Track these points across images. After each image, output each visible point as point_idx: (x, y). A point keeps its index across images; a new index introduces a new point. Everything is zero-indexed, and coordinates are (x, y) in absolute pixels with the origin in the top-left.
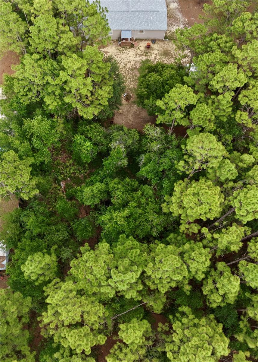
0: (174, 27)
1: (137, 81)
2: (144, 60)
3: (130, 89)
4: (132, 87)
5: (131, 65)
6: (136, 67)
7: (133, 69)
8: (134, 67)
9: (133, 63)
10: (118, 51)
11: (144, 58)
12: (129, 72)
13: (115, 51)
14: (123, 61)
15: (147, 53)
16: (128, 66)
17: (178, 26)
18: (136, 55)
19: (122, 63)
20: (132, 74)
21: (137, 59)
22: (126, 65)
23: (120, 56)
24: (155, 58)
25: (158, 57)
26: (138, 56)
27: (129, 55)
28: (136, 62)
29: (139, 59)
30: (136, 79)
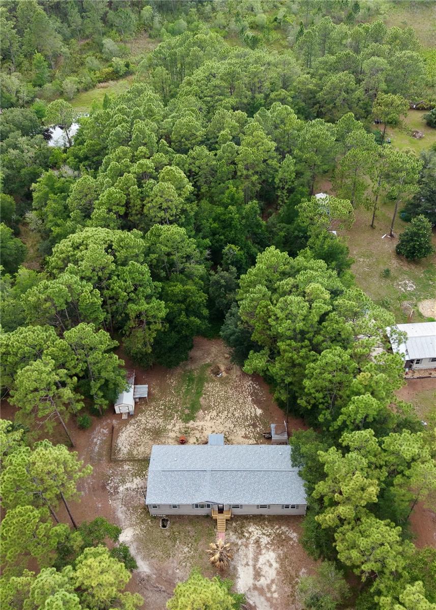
0: (135, 486)
1: (203, 392)
2: (192, 422)
3: (213, 381)
4: (211, 385)
5: (210, 414)
6: (204, 411)
7: (208, 408)
8: (206, 412)
9: (208, 418)
10: (229, 438)
11: (191, 424)
12: (214, 404)
13: (233, 438)
14: (221, 420)
15: (186, 432)
16: (214, 413)
17: (127, 489)
18: (202, 429)
19: (223, 418)
20: (210, 401)
21: (202, 423)
22: (217, 415)
23: (225, 430)
24: (174, 425)
25: (169, 427)
26: (200, 428)
27: (213, 429)
28: (204, 418)
29: (199, 423)
30: (205, 394)
